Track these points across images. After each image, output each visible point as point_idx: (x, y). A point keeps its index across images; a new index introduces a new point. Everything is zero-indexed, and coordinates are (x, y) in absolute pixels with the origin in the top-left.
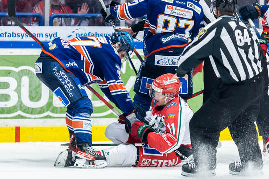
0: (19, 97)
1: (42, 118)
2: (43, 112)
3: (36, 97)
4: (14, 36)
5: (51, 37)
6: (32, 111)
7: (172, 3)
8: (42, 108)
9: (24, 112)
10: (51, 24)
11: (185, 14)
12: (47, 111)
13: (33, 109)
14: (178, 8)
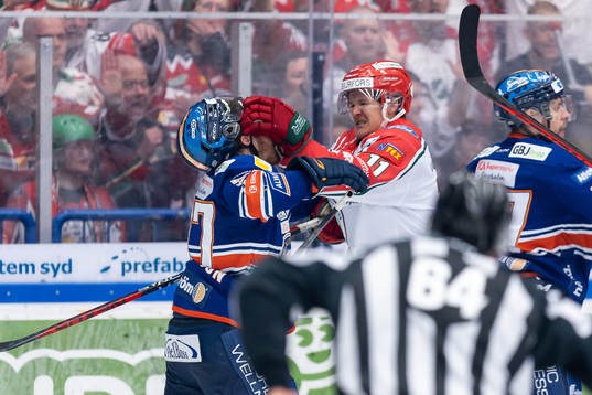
5: (56, 272)
10: (57, 237)
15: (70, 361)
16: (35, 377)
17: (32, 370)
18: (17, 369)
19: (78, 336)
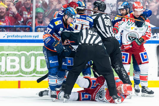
0: (20, 66)
1: (31, 76)
2: (32, 74)
3: (28, 66)
4: (18, 36)
5: (36, 37)
6: (26, 73)
7: (79, 17)
8: (31, 72)
9: (22, 73)
10: (36, 31)
11: (86, 22)
12: (34, 73)
13: (27, 72)
14: (82, 20)
15: (38, 54)
16: (31, 56)
17: (31, 55)
18: (28, 55)
19: (39, 49)
